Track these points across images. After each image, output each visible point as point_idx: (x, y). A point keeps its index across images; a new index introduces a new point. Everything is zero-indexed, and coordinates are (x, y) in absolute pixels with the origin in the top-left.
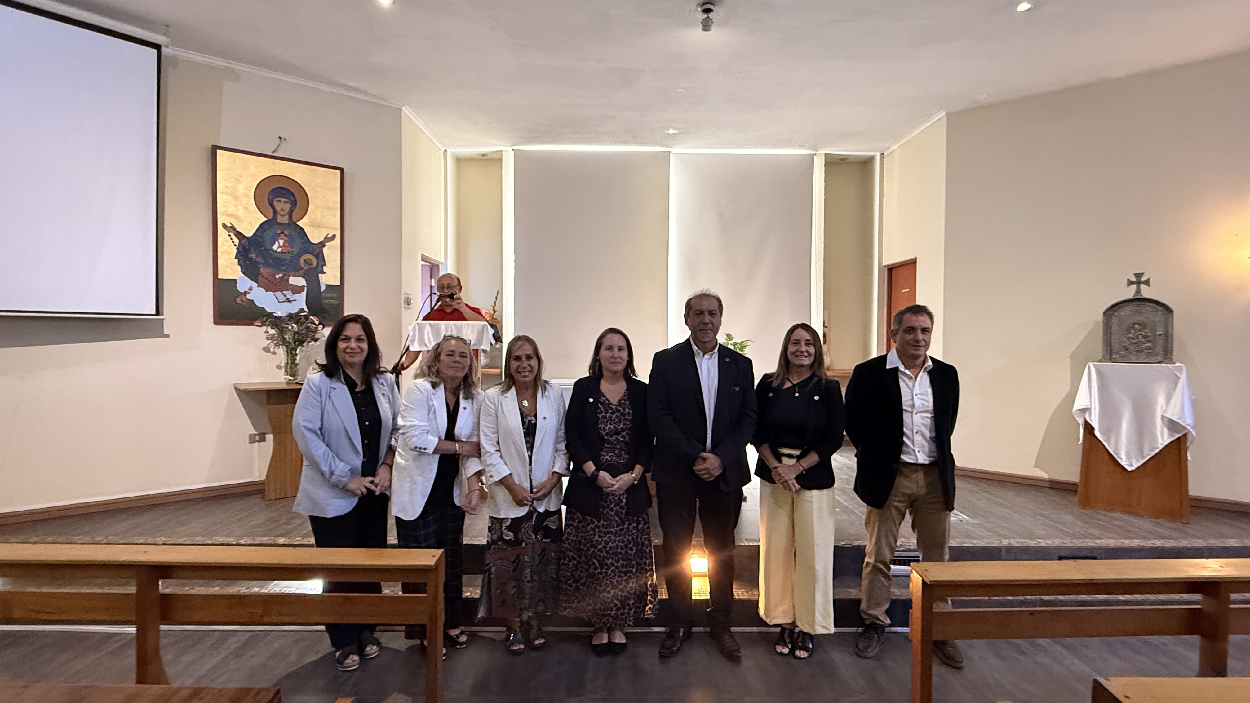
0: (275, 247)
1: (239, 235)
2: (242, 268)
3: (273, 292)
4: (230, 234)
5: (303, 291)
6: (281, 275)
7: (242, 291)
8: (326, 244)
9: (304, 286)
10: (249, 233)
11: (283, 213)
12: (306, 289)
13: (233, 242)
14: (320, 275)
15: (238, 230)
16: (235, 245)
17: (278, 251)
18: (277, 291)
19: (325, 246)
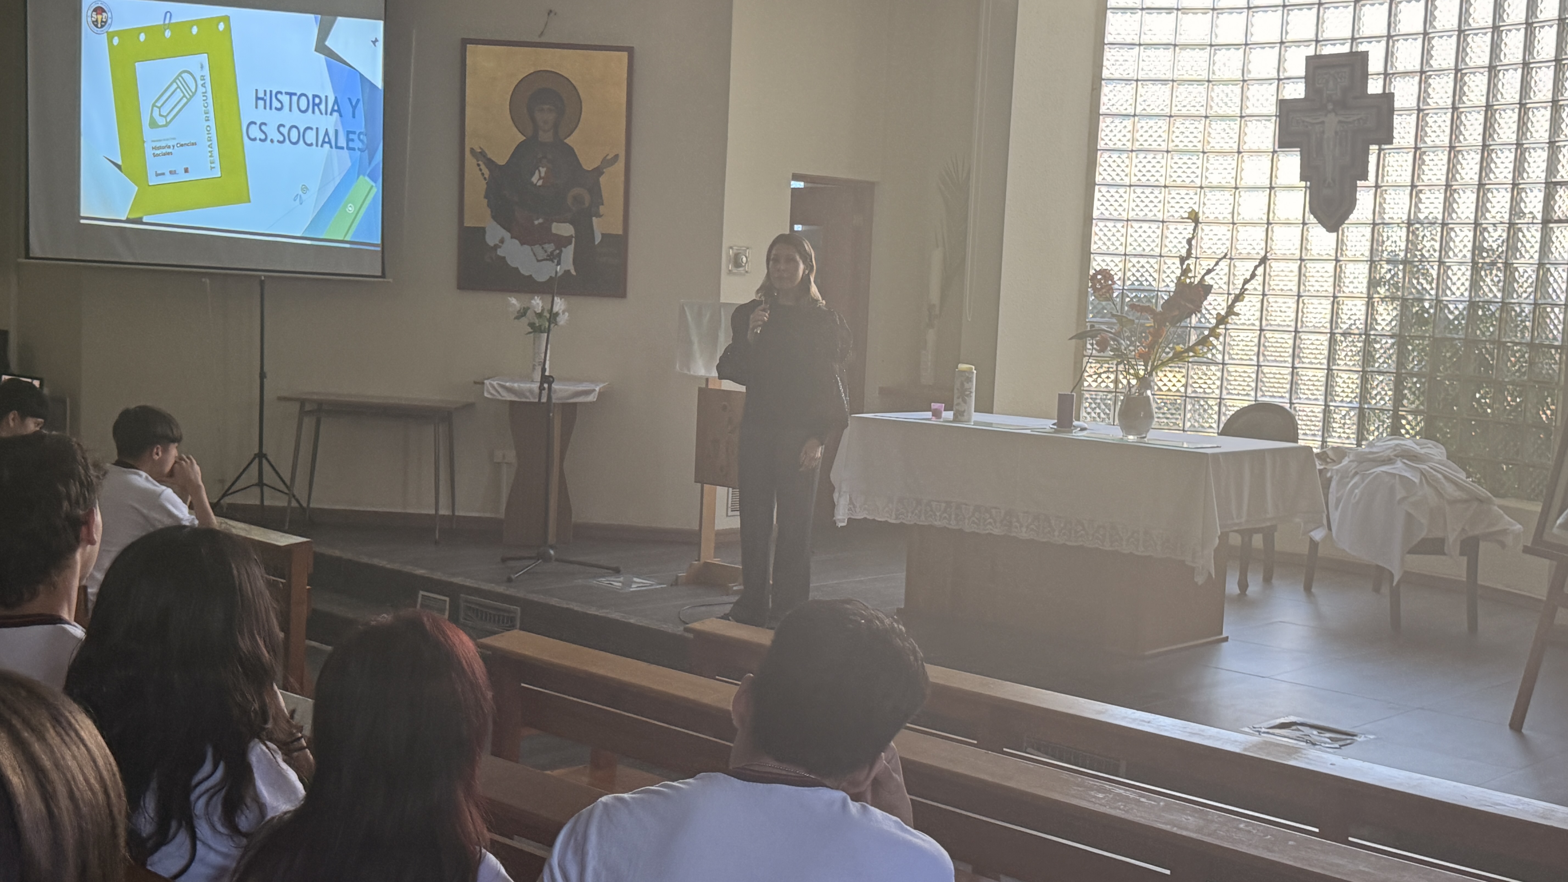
0: (535, 179)
1: (490, 163)
2: (492, 212)
3: (531, 245)
4: (480, 162)
5: (570, 243)
6: (541, 221)
7: (492, 244)
8: (604, 170)
9: (571, 236)
10: (502, 161)
11: (547, 127)
12: (574, 239)
13: (483, 174)
14: (594, 218)
15: (490, 156)
16: (485, 179)
17: (538, 184)
18: (534, 245)
19: (602, 173)
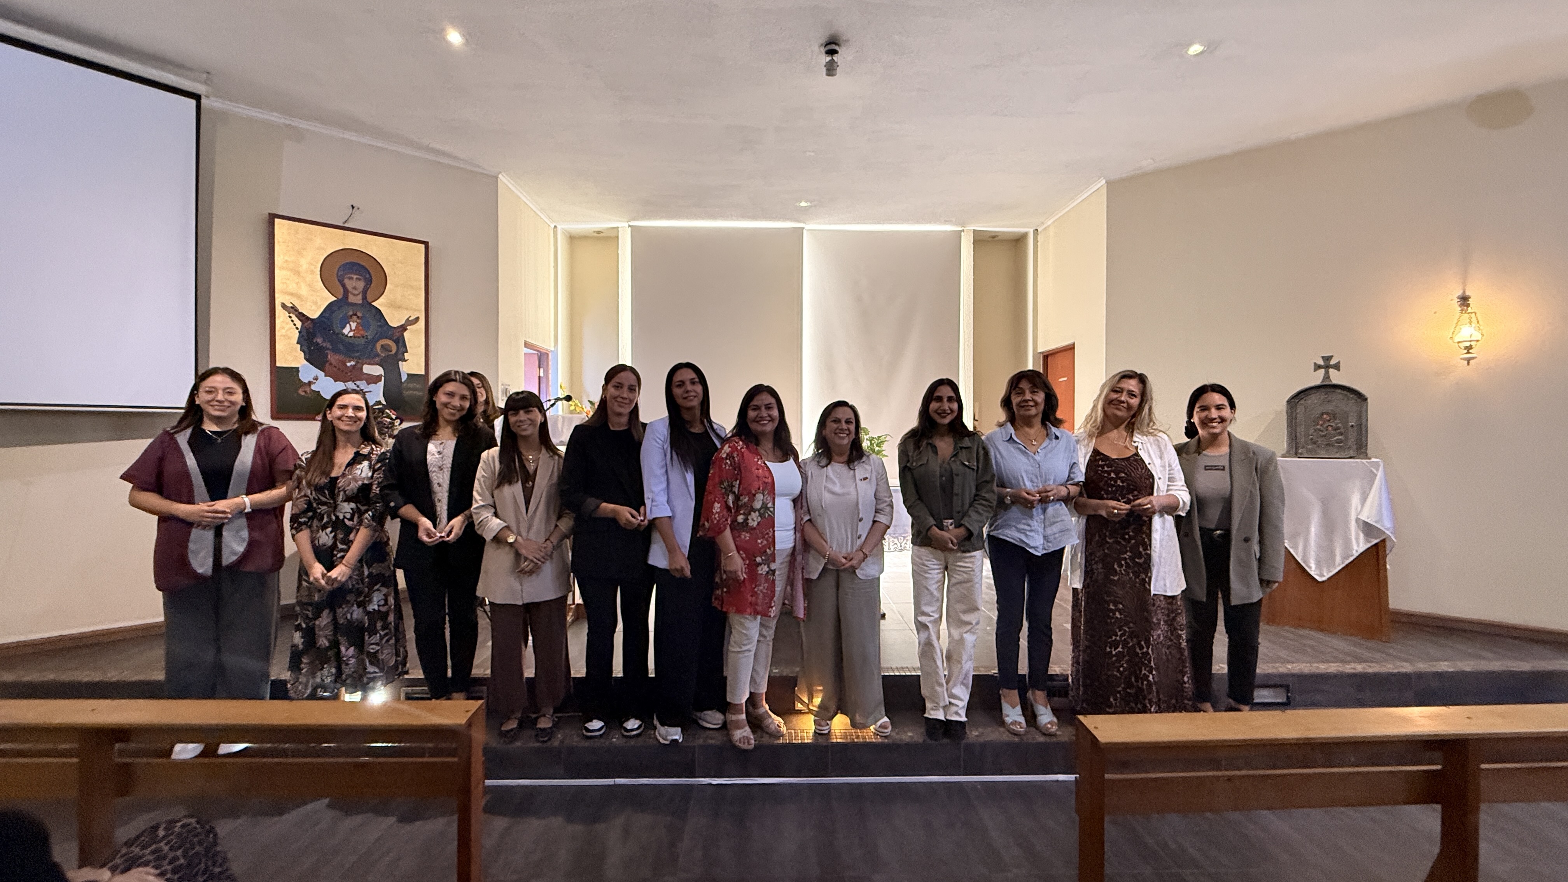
2: (305, 355)
6: (353, 363)
8: (408, 328)
9: (381, 376)
11: (356, 292)
14: (400, 363)
15: (300, 310)
17: (349, 335)
18: (347, 382)
19: (406, 330)
